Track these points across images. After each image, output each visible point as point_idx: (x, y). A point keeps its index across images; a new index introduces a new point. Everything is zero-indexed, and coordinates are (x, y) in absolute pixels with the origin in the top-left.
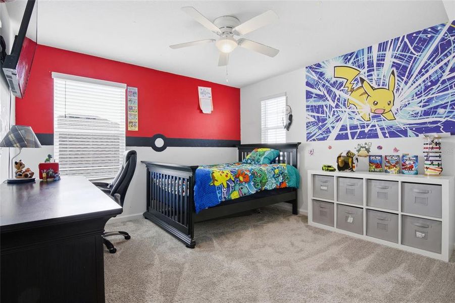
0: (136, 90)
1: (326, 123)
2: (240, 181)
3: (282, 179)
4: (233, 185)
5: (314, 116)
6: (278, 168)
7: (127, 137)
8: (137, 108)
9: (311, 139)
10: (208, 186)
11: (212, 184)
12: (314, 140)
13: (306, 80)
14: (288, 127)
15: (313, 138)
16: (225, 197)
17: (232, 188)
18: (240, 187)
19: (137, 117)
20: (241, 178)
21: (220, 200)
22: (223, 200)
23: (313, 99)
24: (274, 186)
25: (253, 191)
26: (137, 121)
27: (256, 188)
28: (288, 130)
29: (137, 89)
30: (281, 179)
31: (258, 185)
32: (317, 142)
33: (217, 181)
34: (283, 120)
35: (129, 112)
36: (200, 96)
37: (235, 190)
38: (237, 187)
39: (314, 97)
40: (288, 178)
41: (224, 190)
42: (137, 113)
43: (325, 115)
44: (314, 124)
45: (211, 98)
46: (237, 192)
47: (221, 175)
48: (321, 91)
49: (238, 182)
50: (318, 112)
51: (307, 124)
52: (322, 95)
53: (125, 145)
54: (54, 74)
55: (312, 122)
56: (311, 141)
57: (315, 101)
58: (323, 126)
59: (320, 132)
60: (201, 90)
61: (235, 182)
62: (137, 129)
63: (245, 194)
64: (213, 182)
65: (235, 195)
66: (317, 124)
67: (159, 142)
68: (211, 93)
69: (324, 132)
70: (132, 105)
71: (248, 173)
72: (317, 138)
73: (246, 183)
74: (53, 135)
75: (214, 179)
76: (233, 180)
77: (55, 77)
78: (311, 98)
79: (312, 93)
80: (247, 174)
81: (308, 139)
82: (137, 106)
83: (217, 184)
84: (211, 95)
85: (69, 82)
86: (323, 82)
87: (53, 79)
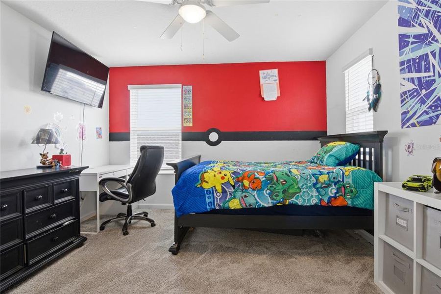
0: (190, 88)
1: (435, 89)
2: (243, 185)
3: (334, 191)
4: (233, 190)
5: (413, 79)
6: (328, 173)
7: (182, 133)
8: (191, 105)
9: (408, 124)
10: (193, 187)
11: (199, 186)
12: (413, 125)
13: (398, 16)
14: (374, 105)
15: (411, 122)
16: (219, 205)
17: (230, 194)
18: (244, 194)
19: (192, 114)
20: (246, 183)
21: (208, 207)
22: (217, 207)
23: (410, 46)
24: (315, 202)
25: (267, 203)
26: (191, 117)
27: (272, 199)
28: (376, 111)
29: (191, 86)
30: (332, 191)
31: (277, 196)
32: (418, 128)
33: (207, 182)
34: (368, 95)
35: (184, 110)
36: (262, 81)
37: (235, 198)
38: (239, 194)
39: (413, 43)
40: (352, 191)
41: (218, 196)
42: (191, 110)
43: (431, 74)
44: (412, 94)
45: (278, 82)
46: (238, 200)
47: (215, 176)
48: (423, 26)
49: (241, 188)
50: (419, 71)
51: (402, 97)
52: (424, 35)
53: (181, 139)
54: (129, 87)
55: (409, 91)
56: (408, 127)
57: (413, 50)
58: (428, 96)
59: (424, 108)
60: (264, 74)
61: (236, 187)
62: (191, 125)
63: (250, 205)
64: (201, 184)
65: (235, 204)
66: (419, 94)
67: (214, 137)
68: (277, 76)
69: (430, 107)
70: (188, 103)
71: (260, 177)
72: (419, 120)
73: (254, 190)
74: (129, 133)
75: (203, 180)
76: (233, 184)
77: (131, 89)
78: (408, 46)
79: (408, 37)
80: (258, 178)
81: (403, 124)
82: (191, 103)
83: (206, 186)
84: (277, 78)
85: (140, 91)
86: (426, 8)
87: (129, 91)
